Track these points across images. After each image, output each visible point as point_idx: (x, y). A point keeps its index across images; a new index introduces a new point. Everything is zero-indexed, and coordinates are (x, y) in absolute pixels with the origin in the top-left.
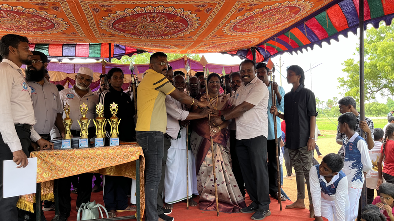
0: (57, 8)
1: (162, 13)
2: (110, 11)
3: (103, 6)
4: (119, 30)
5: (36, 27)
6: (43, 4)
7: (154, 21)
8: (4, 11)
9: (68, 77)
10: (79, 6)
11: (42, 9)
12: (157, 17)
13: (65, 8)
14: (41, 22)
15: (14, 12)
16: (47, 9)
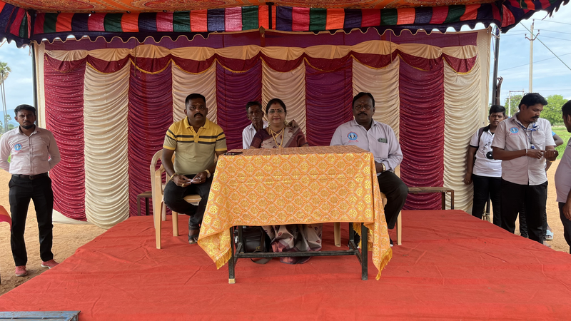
9: (216, 54)
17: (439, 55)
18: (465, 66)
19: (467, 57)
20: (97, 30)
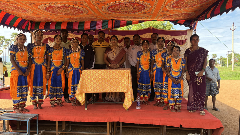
0: (82, 4)
1: (129, 3)
2: (105, 4)
3: (101, 2)
4: (112, 11)
5: (76, 13)
6: (76, 3)
7: (127, 6)
8: (61, 6)
10: (91, 3)
11: (76, 5)
12: (127, 4)
13: (85, 4)
14: (77, 11)
15: (65, 7)
16: (78, 5)
17: (172, 39)
18: (182, 42)
19: (183, 39)
20: (53, 28)
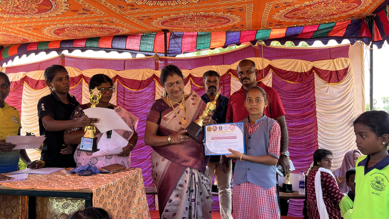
17: (309, 68)
18: (336, 77)
19: (338, 69)
